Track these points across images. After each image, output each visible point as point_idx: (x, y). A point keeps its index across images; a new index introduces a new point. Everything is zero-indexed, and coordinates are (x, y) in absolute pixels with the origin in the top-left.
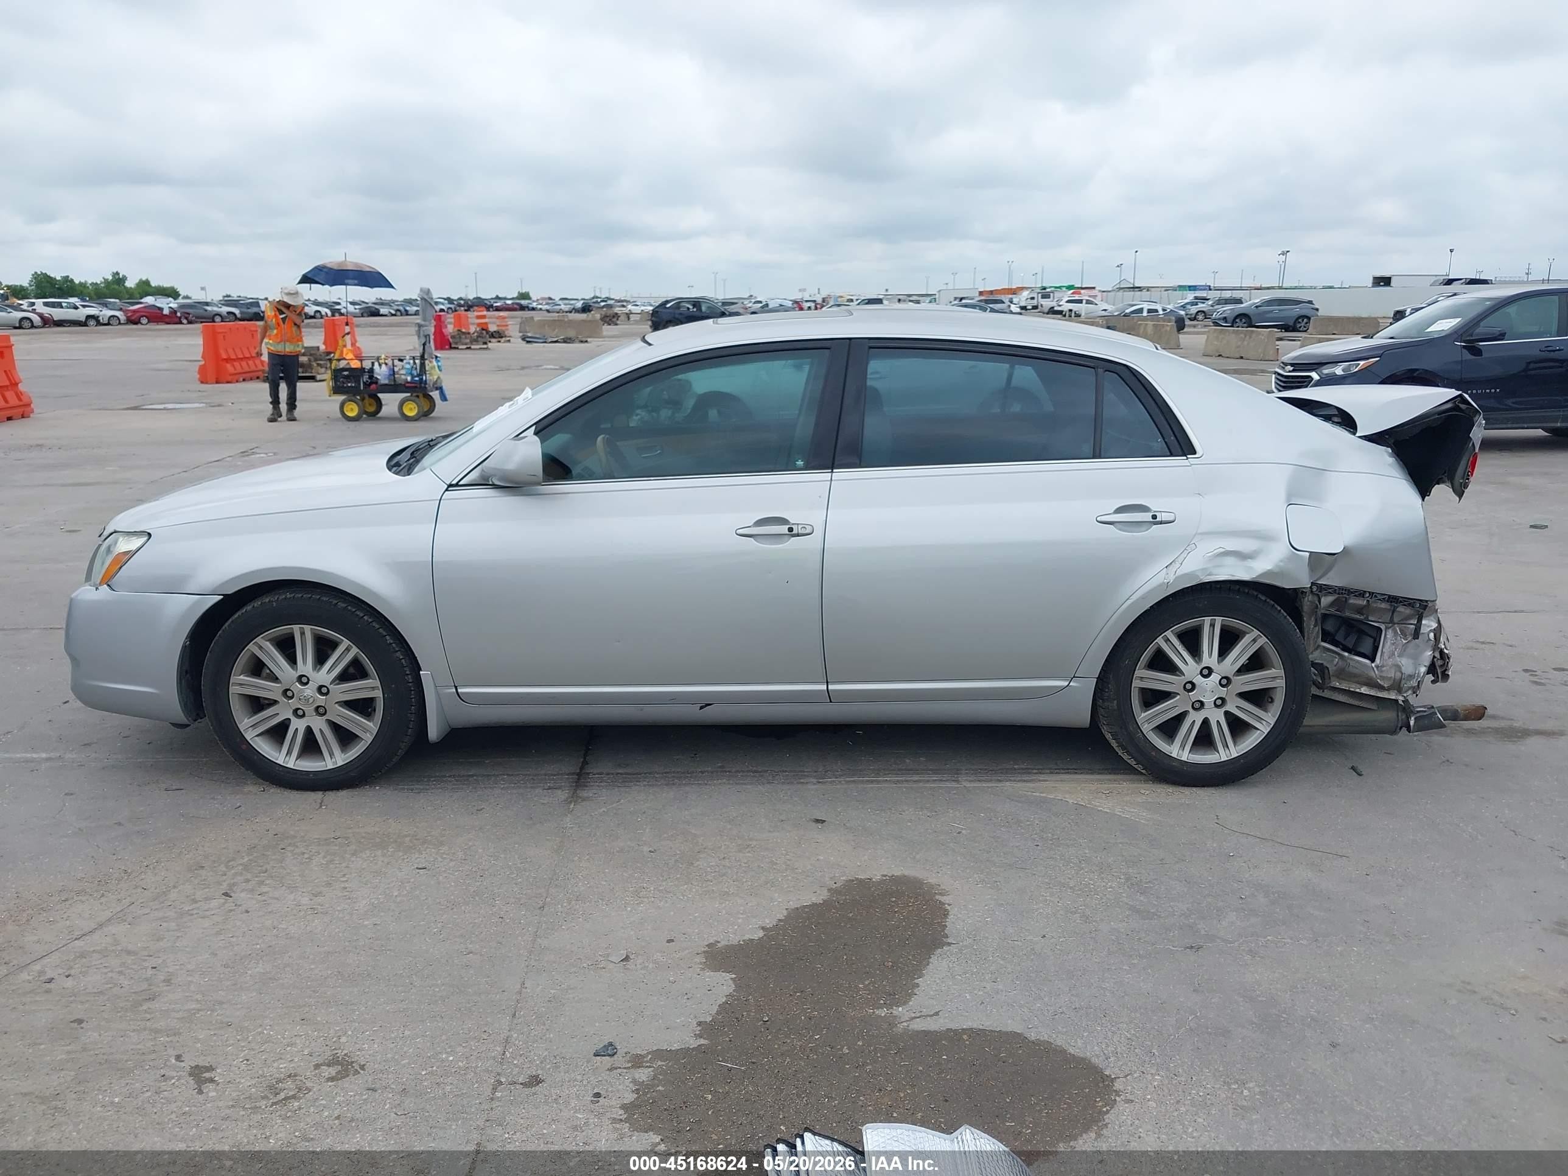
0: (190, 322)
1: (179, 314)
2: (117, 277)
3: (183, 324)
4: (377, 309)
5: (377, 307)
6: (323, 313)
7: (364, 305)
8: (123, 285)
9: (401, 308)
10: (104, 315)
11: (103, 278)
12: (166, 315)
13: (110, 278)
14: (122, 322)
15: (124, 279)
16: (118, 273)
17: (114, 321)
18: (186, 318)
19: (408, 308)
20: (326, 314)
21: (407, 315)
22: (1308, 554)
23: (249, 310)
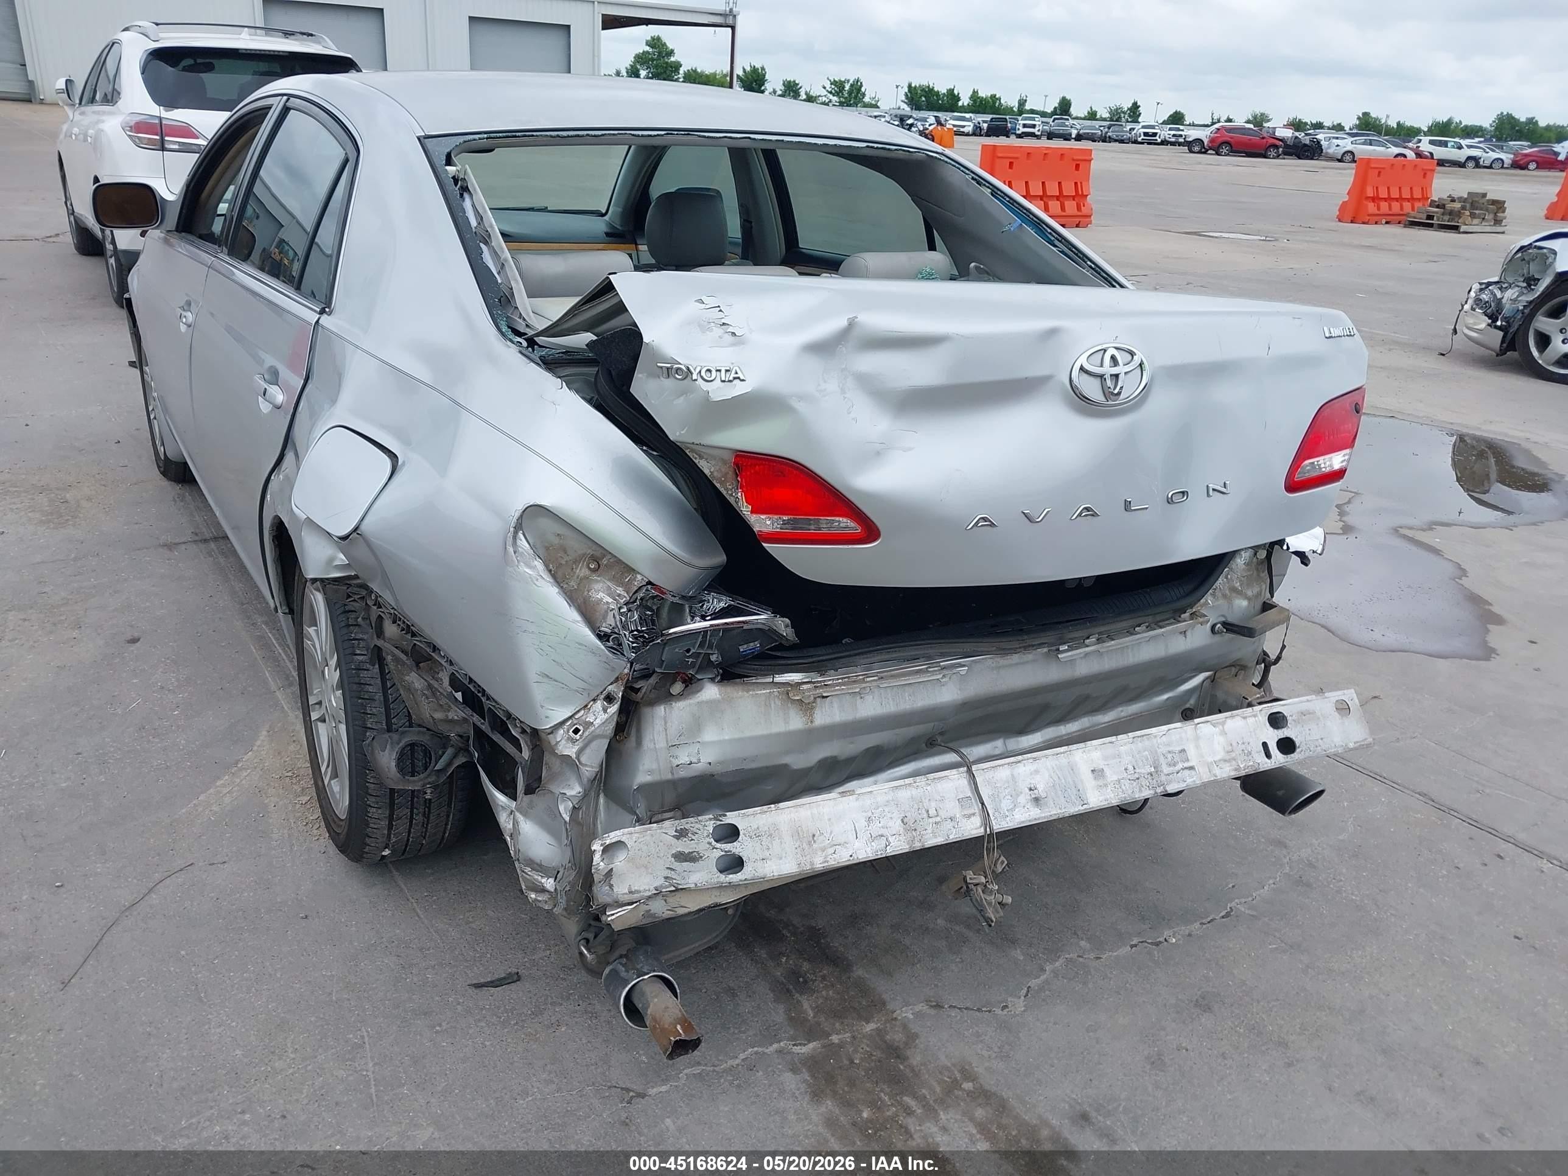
22: (305, 517)
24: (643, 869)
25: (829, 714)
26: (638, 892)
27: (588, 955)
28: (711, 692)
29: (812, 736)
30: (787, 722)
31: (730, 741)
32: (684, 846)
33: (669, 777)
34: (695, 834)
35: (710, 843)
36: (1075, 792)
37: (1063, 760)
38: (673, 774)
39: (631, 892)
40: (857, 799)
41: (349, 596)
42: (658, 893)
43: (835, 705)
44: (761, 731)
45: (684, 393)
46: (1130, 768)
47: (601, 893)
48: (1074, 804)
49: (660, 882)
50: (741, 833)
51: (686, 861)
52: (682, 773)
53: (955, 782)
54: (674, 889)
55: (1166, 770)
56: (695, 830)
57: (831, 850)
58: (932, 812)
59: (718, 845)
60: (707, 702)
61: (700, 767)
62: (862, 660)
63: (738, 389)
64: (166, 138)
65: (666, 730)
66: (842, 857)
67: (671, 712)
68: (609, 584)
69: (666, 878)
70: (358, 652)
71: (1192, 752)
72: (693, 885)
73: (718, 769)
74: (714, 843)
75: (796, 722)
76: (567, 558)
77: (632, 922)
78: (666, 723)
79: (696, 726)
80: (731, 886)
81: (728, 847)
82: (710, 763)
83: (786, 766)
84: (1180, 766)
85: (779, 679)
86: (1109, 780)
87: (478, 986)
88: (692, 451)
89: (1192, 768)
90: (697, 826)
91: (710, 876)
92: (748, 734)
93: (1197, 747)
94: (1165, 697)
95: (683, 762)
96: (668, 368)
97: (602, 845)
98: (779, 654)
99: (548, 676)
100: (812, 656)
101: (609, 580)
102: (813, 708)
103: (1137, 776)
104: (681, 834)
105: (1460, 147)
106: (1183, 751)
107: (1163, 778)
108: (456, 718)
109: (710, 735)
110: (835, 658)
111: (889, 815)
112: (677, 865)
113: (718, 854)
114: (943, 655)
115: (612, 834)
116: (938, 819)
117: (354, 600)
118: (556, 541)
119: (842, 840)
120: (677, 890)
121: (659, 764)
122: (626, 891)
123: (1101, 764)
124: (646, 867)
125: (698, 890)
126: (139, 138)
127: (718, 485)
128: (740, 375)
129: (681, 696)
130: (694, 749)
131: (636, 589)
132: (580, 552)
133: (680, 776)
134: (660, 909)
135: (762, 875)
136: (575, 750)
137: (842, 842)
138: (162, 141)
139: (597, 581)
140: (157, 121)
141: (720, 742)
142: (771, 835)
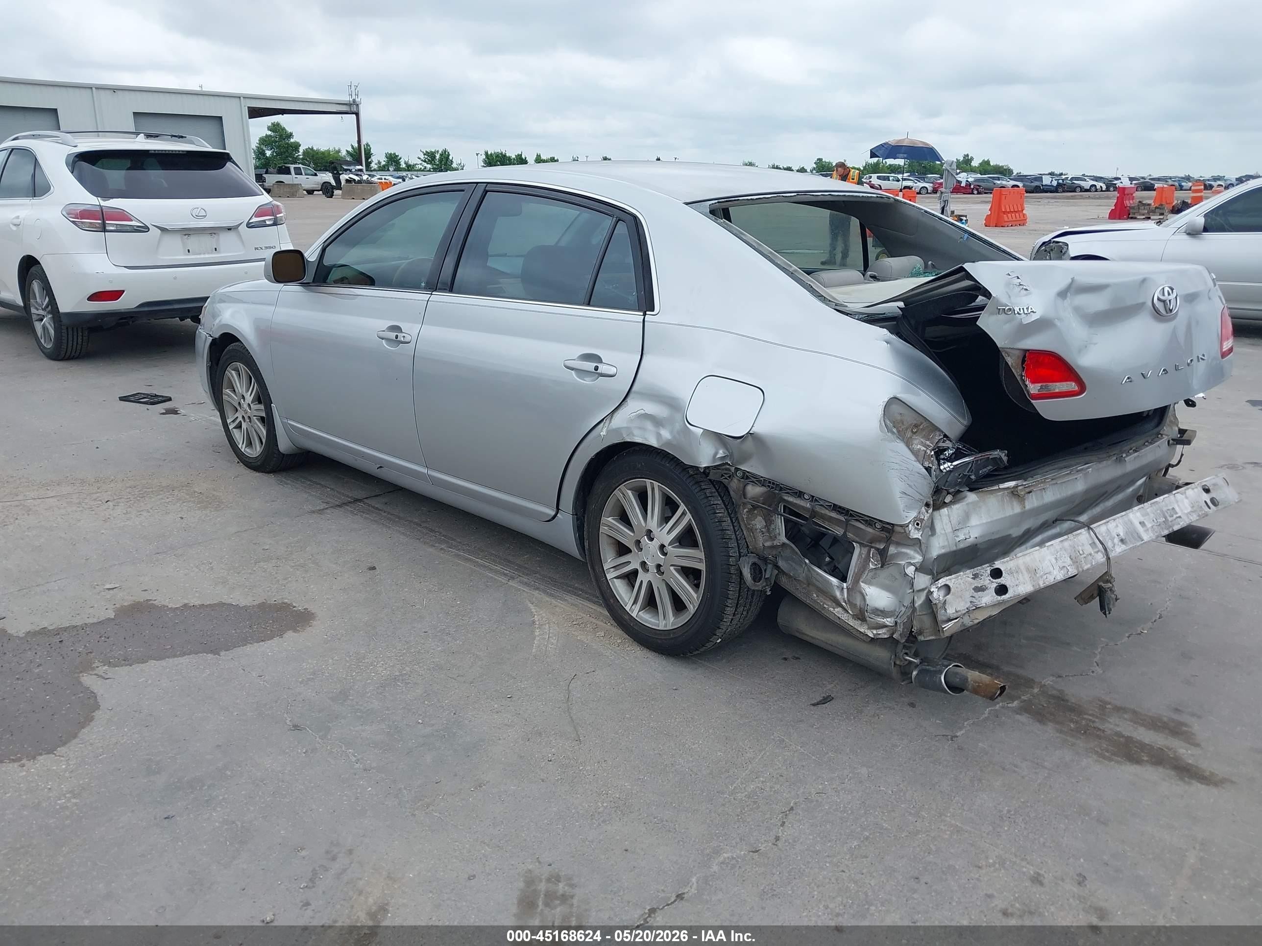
0: (979, 193)
1: (972, 187)
2: (967, 158)
3: (974, 194)
4: (1152, 184)
5: (1152, 182)
6: (1098, 187)
7: (1142, 180)
8: (970, 164)
9: (1176, 184)
10: (918, 186)
11: (957, 159)
12: (963, 187)
13: (961, 159)
14: (929, 192)
15: (972, 159)
16: (968, 155)
17: (923, 191)
18: (977, 190)
19: (1183, 184)
20: (1101, 187)
21: (1181, 190)
22: (702, 430)
23: (1032, 184)
24: (960, 599)
25: (1032, 502)
26: (960, 611)
27: (916, 661)
28: (972, 497)
29: (1024, 515)
30: (1013, 509)
31: (987, 523)
32: (978, 583)
33: (954, 548)
34: (982, 575)
35: (990, 580)
36: (1136, 534)
37: (1125, 518)
38: (956, 546)
39: (956, 612)
40: (1048, 549)
41: (722, 476)
42: (969, 611)
43: (1034, 497)
44: (1000, 516)
45: (1009, 321)
46: (1155, 520)
47: (941, 616)
48: (1138, 541)
49: (969, 604)
50: (1003, 572)
51: (979, 591)
52: (962, 546)
53: (1083, 535)
54: (974, 608)
55: (1170, 519)
56: (981, 573)
57: (1045, 577)
58: (1081, 552)
59: (994, 580)
60: (972, 503)
61: (971, 540)
62: (1039, 471)
63: (1034, 317)
64: (107, 222)
65: (950, 522)
66: (1050, 580)
67: (952, 512)
68: (922, 440)
69: (971, 602)
70: (718, 512)
71: (1177, 509)
72: (984, 605)
73: (981, 540)
74: (992, 579)
75: (1017, 509)
76: (903, 427)
77: (956, 630)
78: (949, 518)
79: (967, 517)
80: (1004, 602)
81: (999, 580)
82: (976, 538)
83: (1010, 535)
84: (1175, 516)
85: (1002, 486)
86: (1148, 527)
87: (814, 705)
88: (1006, 353)
89: (1180, 517)
90: (982, 571)
91: (992, 598)
92: (995, 518)
93: (1178, 506)
94: (1131, 489)
95: (962, 539)
96: (1003, 309)
97: (936, 588)
98: (997, 473)
99: (905, 494)
100: (1016, 472)
101: (922, 438)
102: (1025, 499)
103: (1159, 523)
104: (975, 576)
105: (898, 181)
106: (1173, 509)
107: (1170, 523)
108: (779, 544)
109: (974, 521)
110: (1028, 471)
111: (1064, 556)
112: (975, 594)
113: (995, 585)
114: (1078, 464)
115: (940, 581)
116: (1085, 555)
117: (726, 478)
118: (899, 418)
119: (1047, 571)
120: (977, 608)
121: (948, 542)
122: (954, 611)
123: (1142, 519)
124: (961, 598)
125: (987, 607)
126: (82, 223)
127: (1013, 371)
128: (1033, 310)
129: (952, 503)
130: (966, 531)
131: (937, 441)
132: (910, 423)
133: (960, 547)
134: (968, 621)
135: (1017, 594)
136: (920, 535)
137: (1048, 572)
138: (104, 225)
139: (916, 439)
140: (98, 209)
141: (981, 525)
142: (1017, 572)
